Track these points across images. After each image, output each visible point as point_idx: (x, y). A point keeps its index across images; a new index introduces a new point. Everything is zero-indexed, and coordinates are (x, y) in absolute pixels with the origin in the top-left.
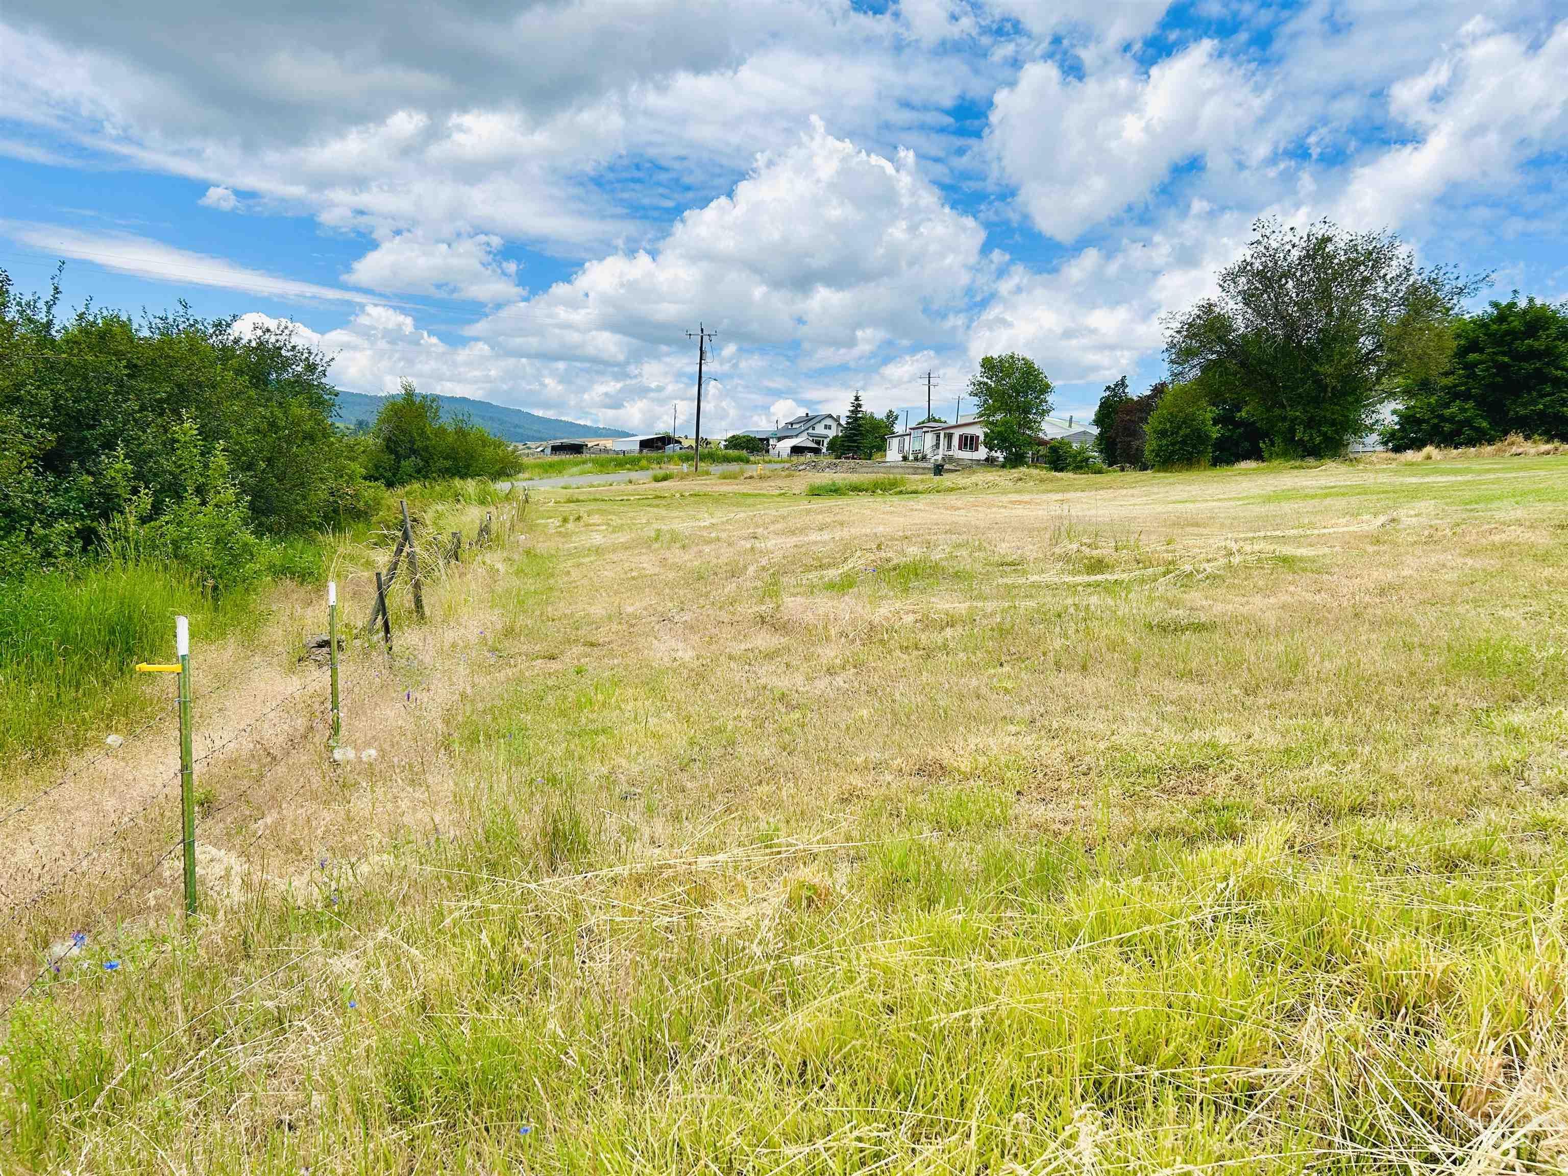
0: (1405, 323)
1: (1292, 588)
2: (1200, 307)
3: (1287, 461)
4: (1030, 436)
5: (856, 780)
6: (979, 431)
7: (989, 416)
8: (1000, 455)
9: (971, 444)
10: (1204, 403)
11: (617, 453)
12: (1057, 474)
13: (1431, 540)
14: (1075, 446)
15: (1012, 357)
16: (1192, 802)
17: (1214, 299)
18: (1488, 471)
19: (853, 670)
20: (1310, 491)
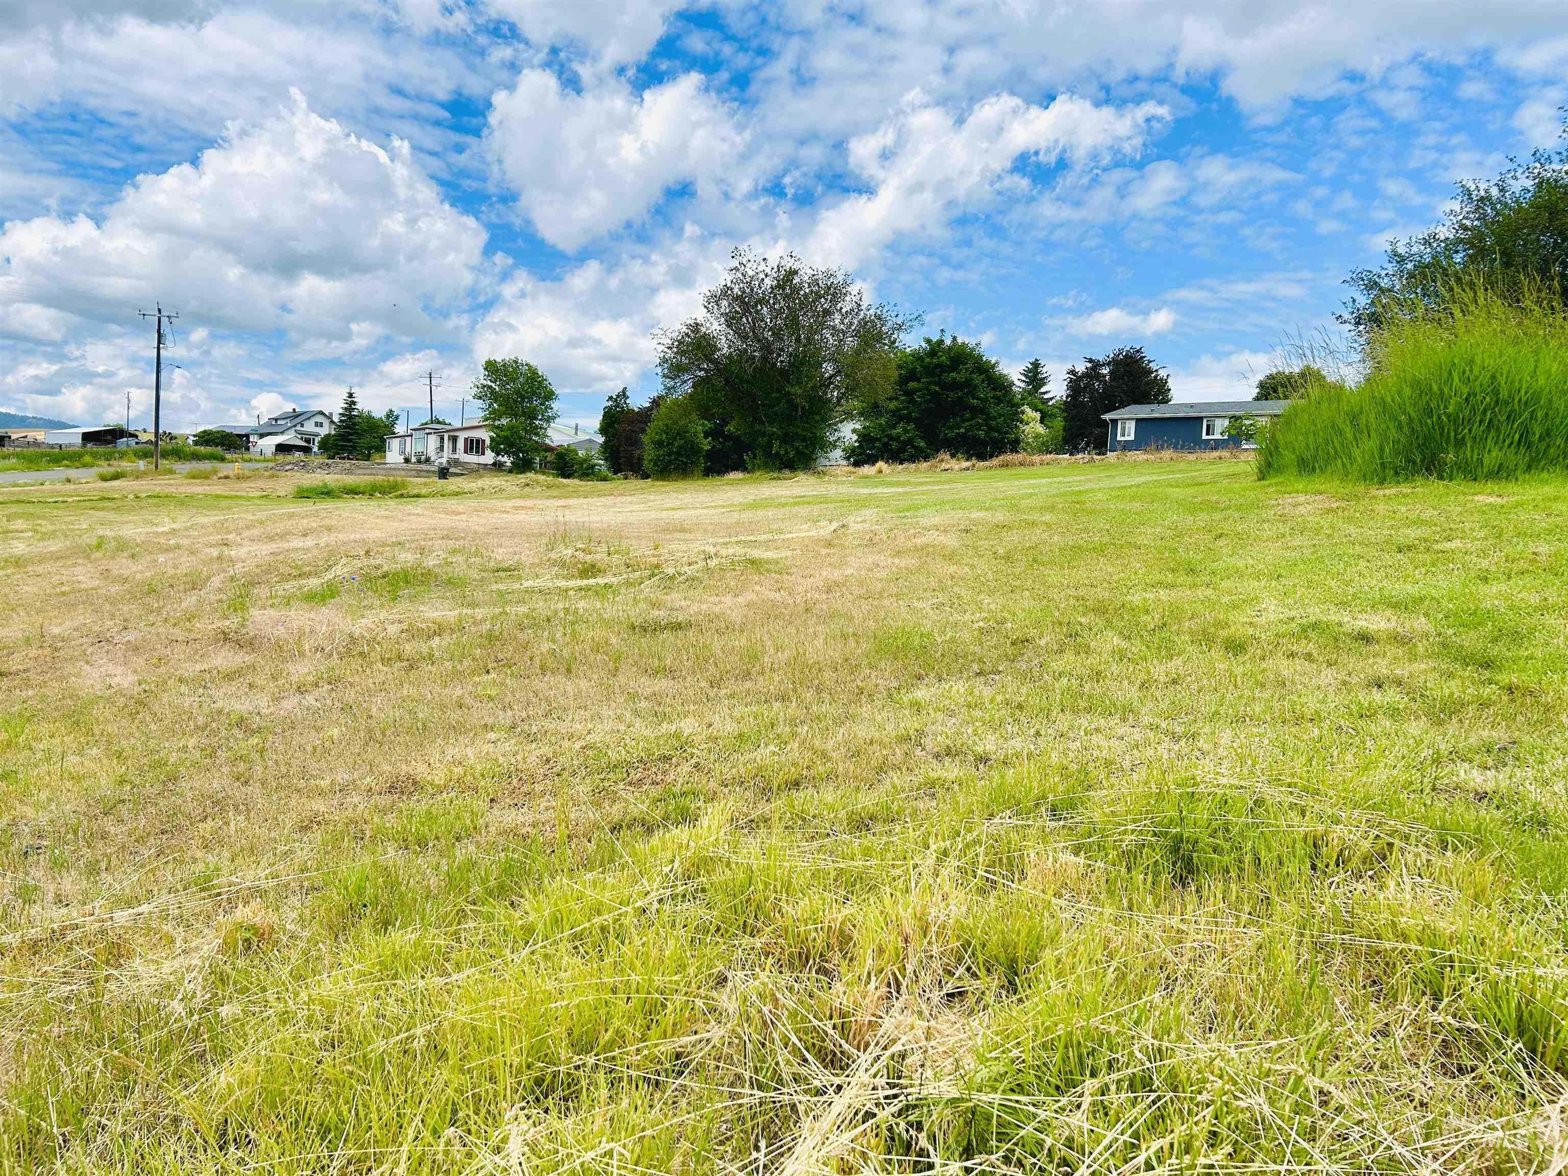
0: (857, 353)
1: (757, 588)
2: (688, 326)
3: (768, 472)
4: (536, 442)
5: (319, 805)
6: (485, 435)
7: (494, 419)
8: (507, 460)
9: (477, 448)
10: (694, 416)
11: (52, 447)
12: (564, 481)
13: (871, 543)
14: (581, 453)
15: (516, 362)
16: (655, 792)
17: (700, 320)
18: (922, 484)
19: (327, 687)
20: (783, 500)
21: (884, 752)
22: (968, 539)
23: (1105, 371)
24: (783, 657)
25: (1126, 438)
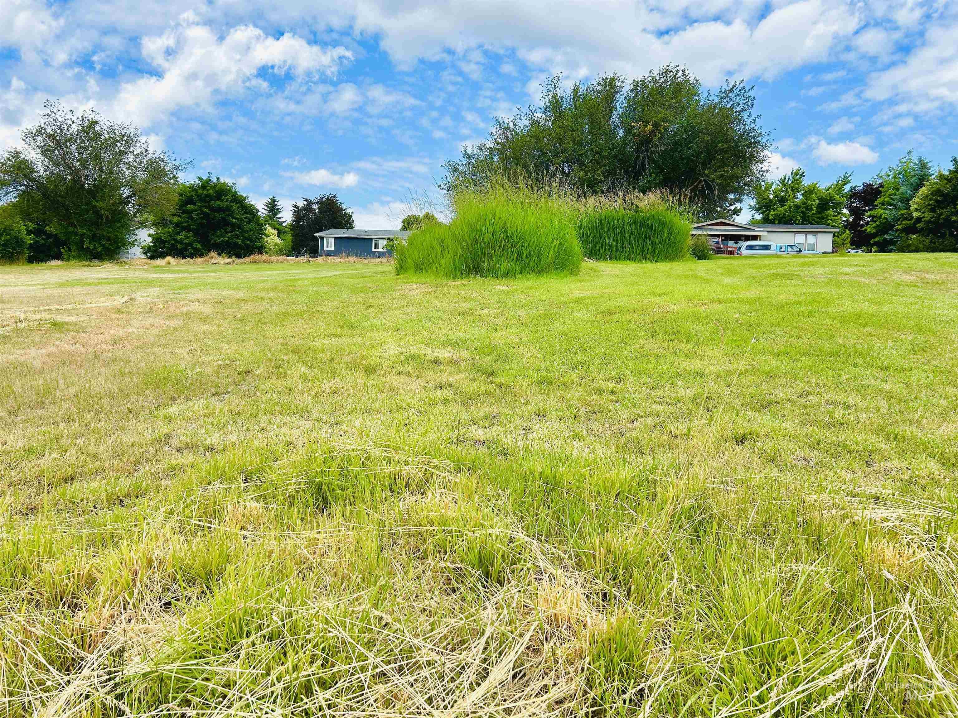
0: (147, 182)
1: (58, 342)
2: (10, 153)
3: (81, 261)
10: (18, 218)
13: (150, 311)
17: (20, 149)
18: (197, 272)
20: (91, 281)
21: (141, 451)
22: (220, 308)
23: (315, 207)
24: (72, 390)
25: (329, 249)
